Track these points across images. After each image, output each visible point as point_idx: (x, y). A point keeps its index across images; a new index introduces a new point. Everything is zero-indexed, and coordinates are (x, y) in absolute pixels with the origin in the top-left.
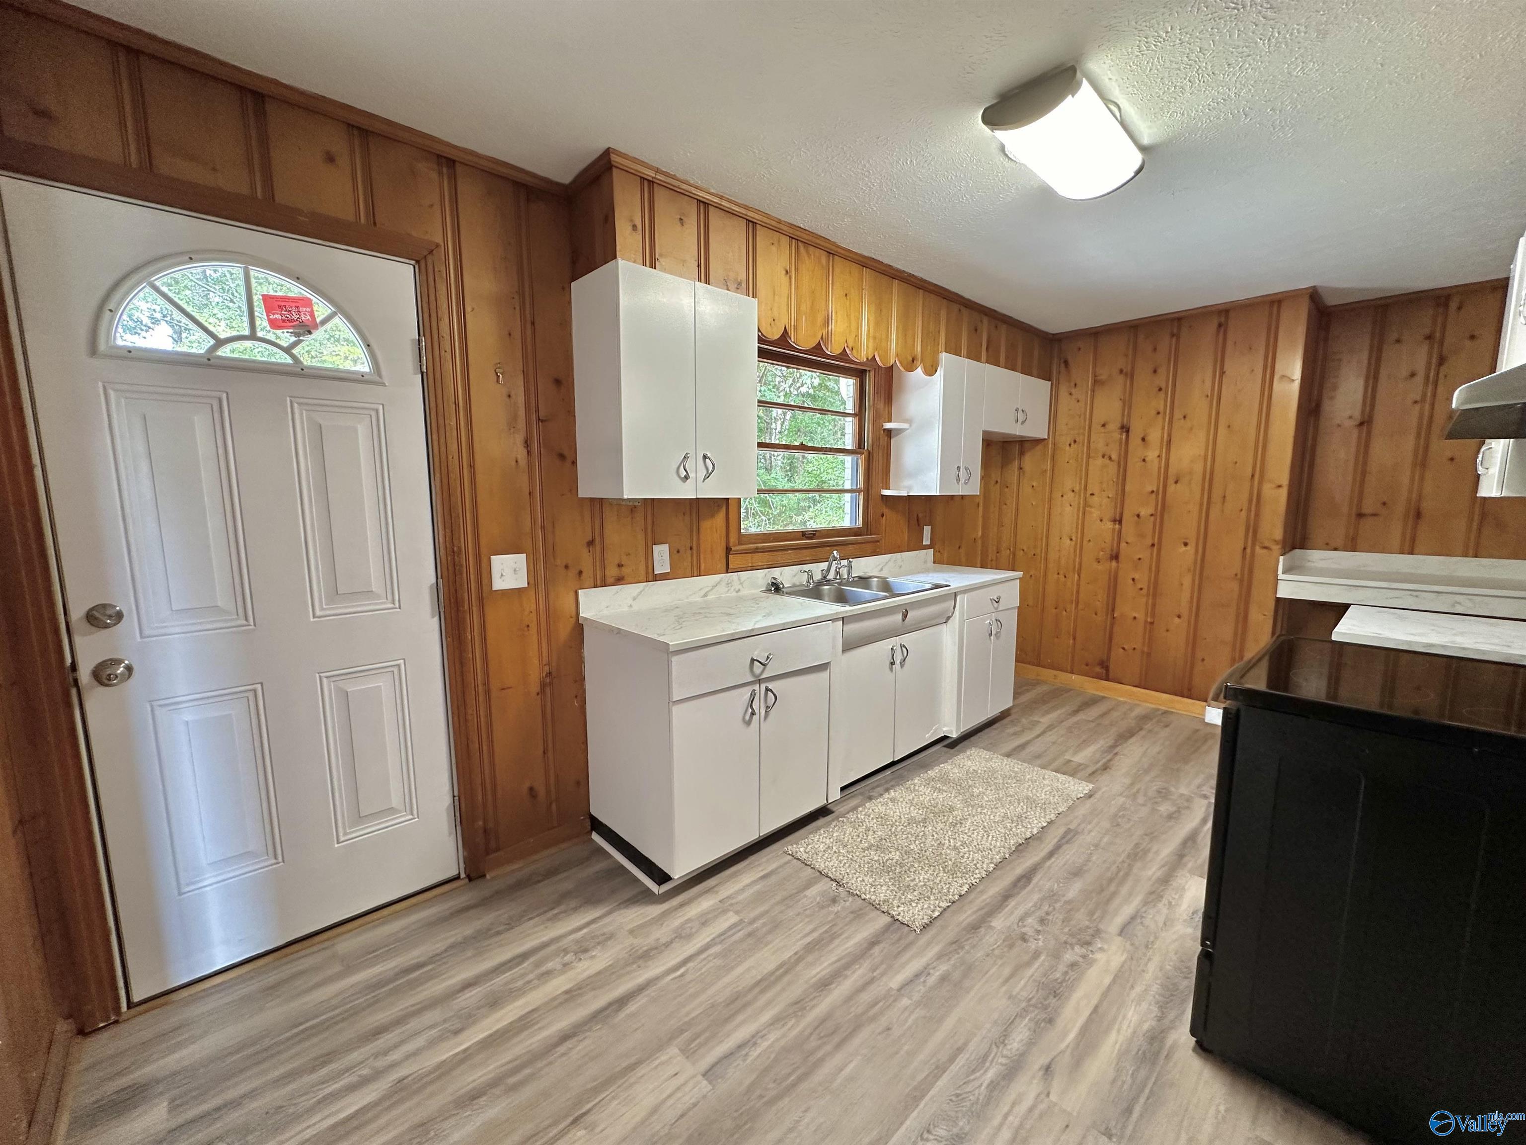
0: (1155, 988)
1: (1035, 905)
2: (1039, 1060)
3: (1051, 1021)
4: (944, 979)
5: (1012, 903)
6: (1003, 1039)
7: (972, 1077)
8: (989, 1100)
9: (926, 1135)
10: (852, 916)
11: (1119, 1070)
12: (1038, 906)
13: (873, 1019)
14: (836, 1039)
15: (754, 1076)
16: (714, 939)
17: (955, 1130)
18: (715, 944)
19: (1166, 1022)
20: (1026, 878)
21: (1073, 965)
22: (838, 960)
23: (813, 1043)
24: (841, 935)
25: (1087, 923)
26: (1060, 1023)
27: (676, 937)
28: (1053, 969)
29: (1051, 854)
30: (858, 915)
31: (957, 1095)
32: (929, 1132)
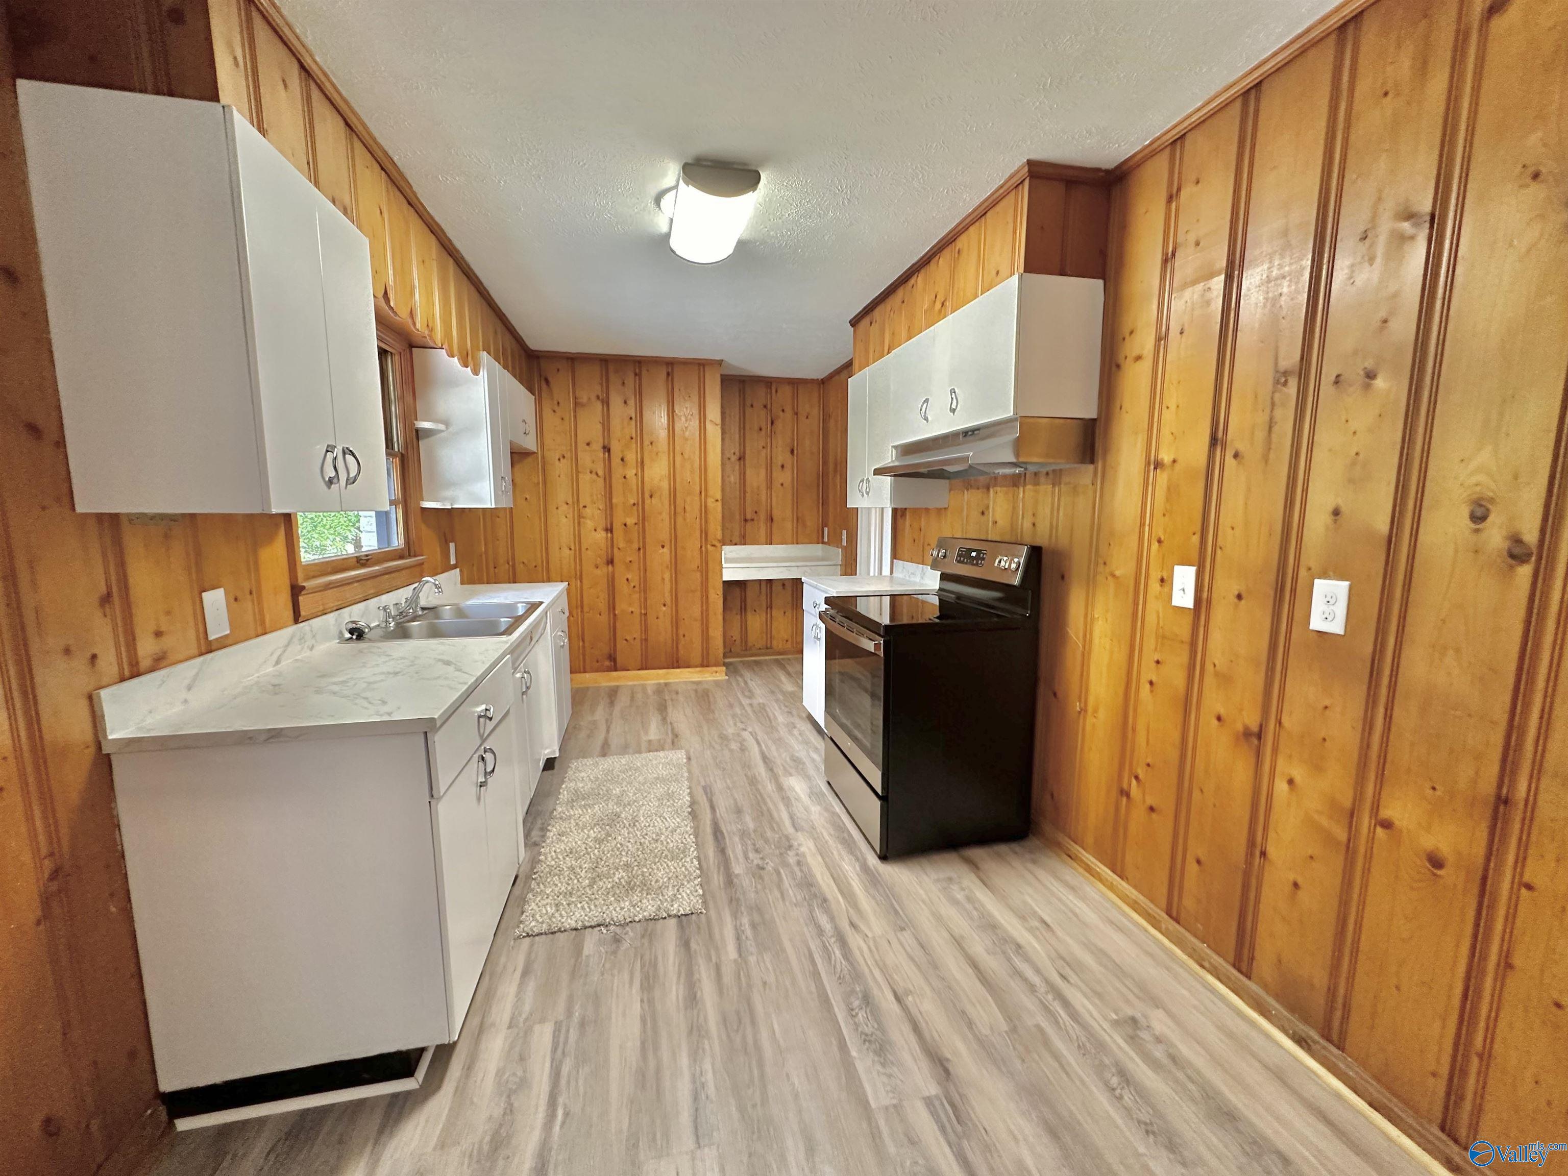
0: (839, 846)
1: (742, 845)
2: (845, 925)
3: (825, 900)
4: (754, 926)
5: (730, 852)
6: (820, 932)
7: (833, 962)
8: (851, 964)
9: (854, 1013)
10: (646, 941)
11: (874, 898)
12: (744, 844)
13: (750, 986)
14: (746, 1020)
15: (732, 1101)
16: (553, 1060)
17: (860, 995)
18: (561, 1062)
19: (860, 858)
20: (717, 833)
21: (799, 863)
22: (679, 977)
23: (738, 1039)
24: (656, 958)
25: (777, 836)
26: (829, 897)
27: (509, 1097)
28: (793, 873)
29: (713, 808)
30: (650, 935)
31: (839, 978)
32: (852, 1010)
